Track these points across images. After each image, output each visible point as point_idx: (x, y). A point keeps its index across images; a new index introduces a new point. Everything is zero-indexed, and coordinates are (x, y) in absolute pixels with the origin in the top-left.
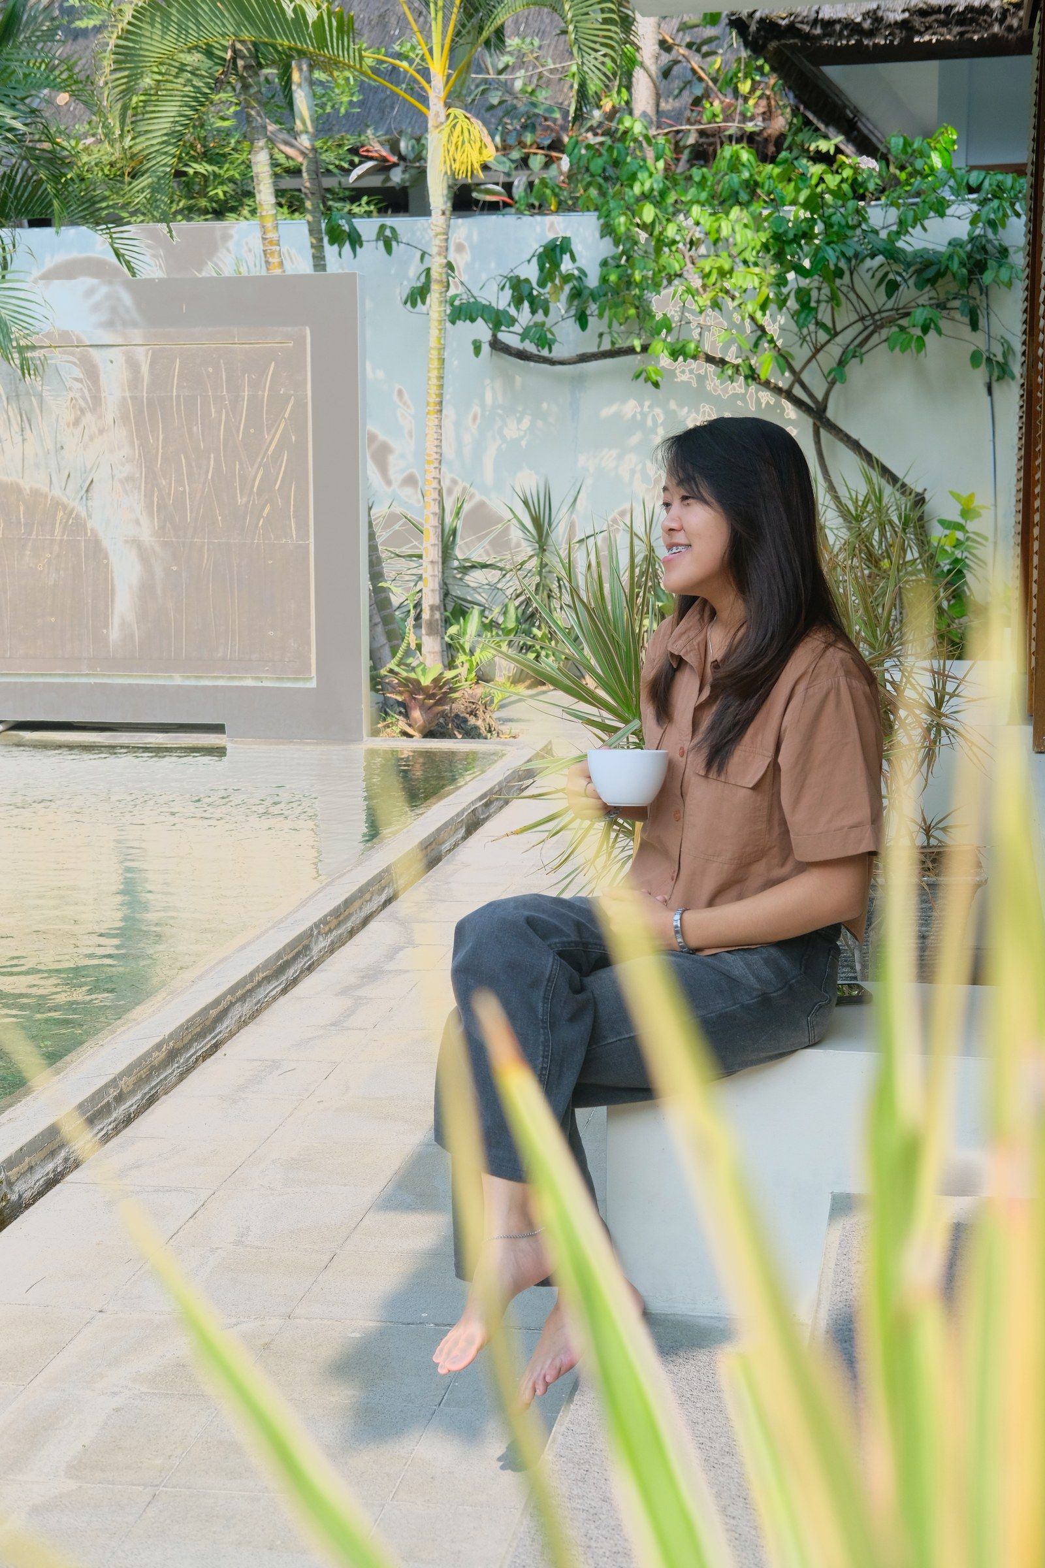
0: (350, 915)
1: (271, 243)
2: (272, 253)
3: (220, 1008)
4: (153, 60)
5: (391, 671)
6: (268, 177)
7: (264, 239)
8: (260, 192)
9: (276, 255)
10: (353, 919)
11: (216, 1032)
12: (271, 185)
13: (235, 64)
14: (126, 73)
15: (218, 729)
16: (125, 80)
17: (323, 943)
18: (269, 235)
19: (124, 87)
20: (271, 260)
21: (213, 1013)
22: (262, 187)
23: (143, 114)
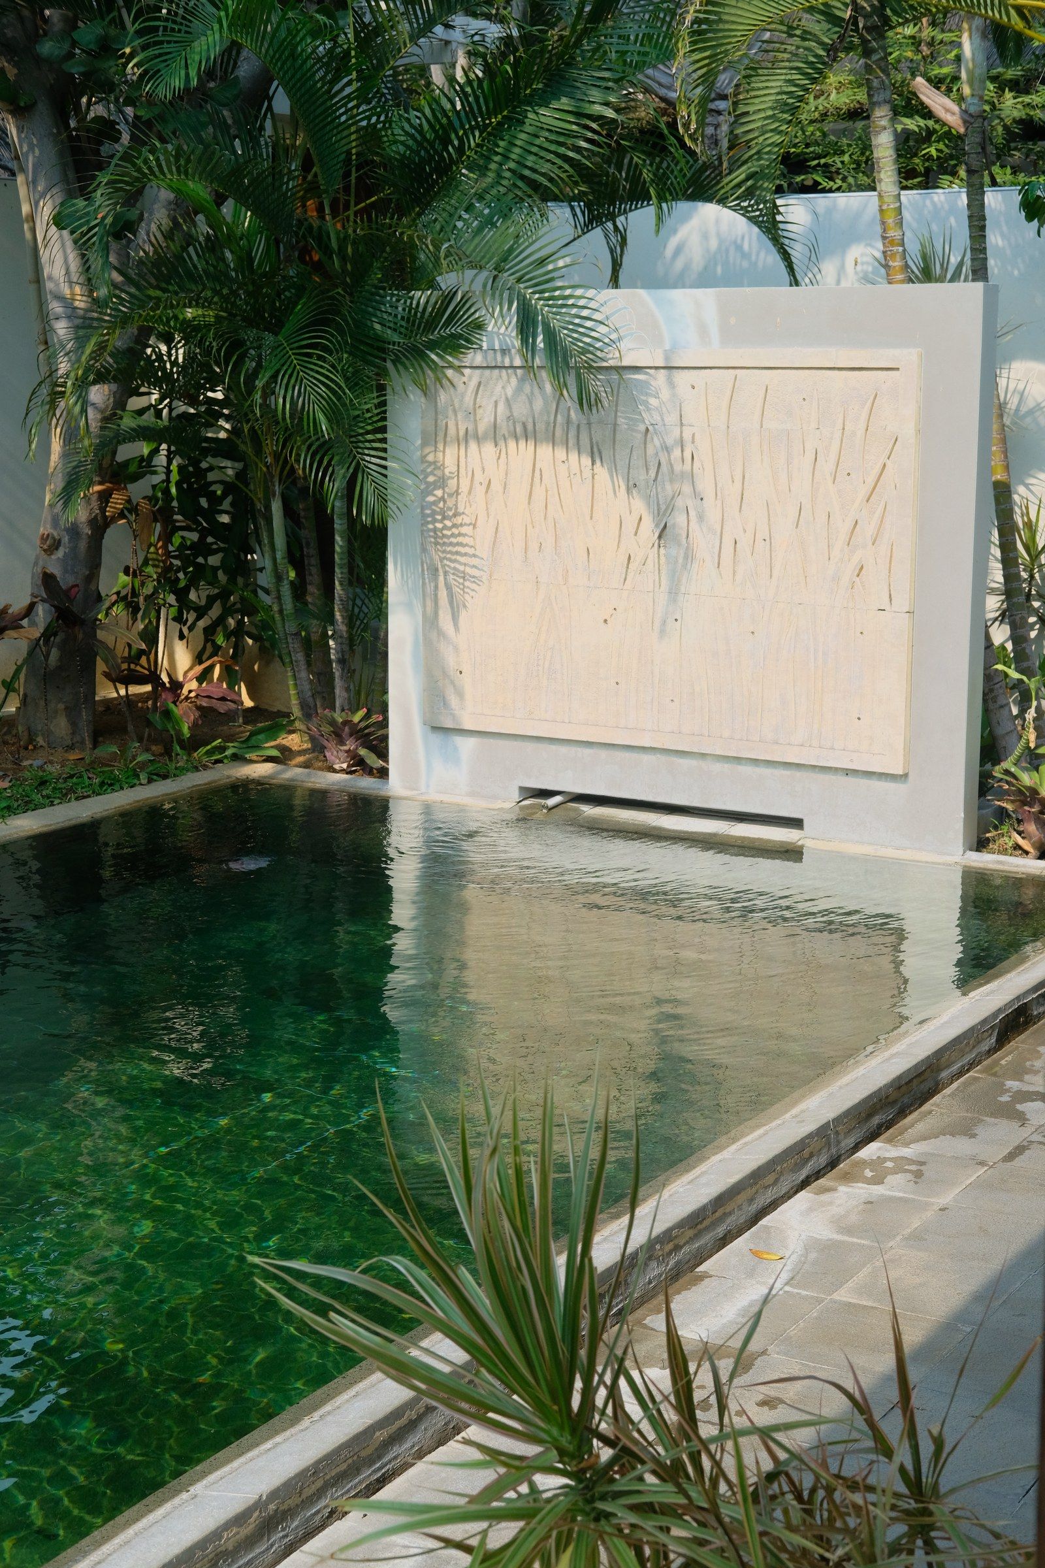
0: (726, 1215)
1: (892, 243)
2: (893, 255)
3: (399, 1423)
4: (739, 34)
5: (1007, 772)
6: (891, 163)
7: (884, 238)
8: (880, 181)
9: (898, 257)
10: (729, 1221)
11: (385, 1460)
12: (896, 173)
13: (856, 23)
14: (707, 53)
15: (797, 823)
16: (707, 61)
17: (655, 1271)
18: (890, 234)
19: (704, 70)
20: (891, 263)
21: (381, 1435)
22: (882, 175)
23: (747, 91)
